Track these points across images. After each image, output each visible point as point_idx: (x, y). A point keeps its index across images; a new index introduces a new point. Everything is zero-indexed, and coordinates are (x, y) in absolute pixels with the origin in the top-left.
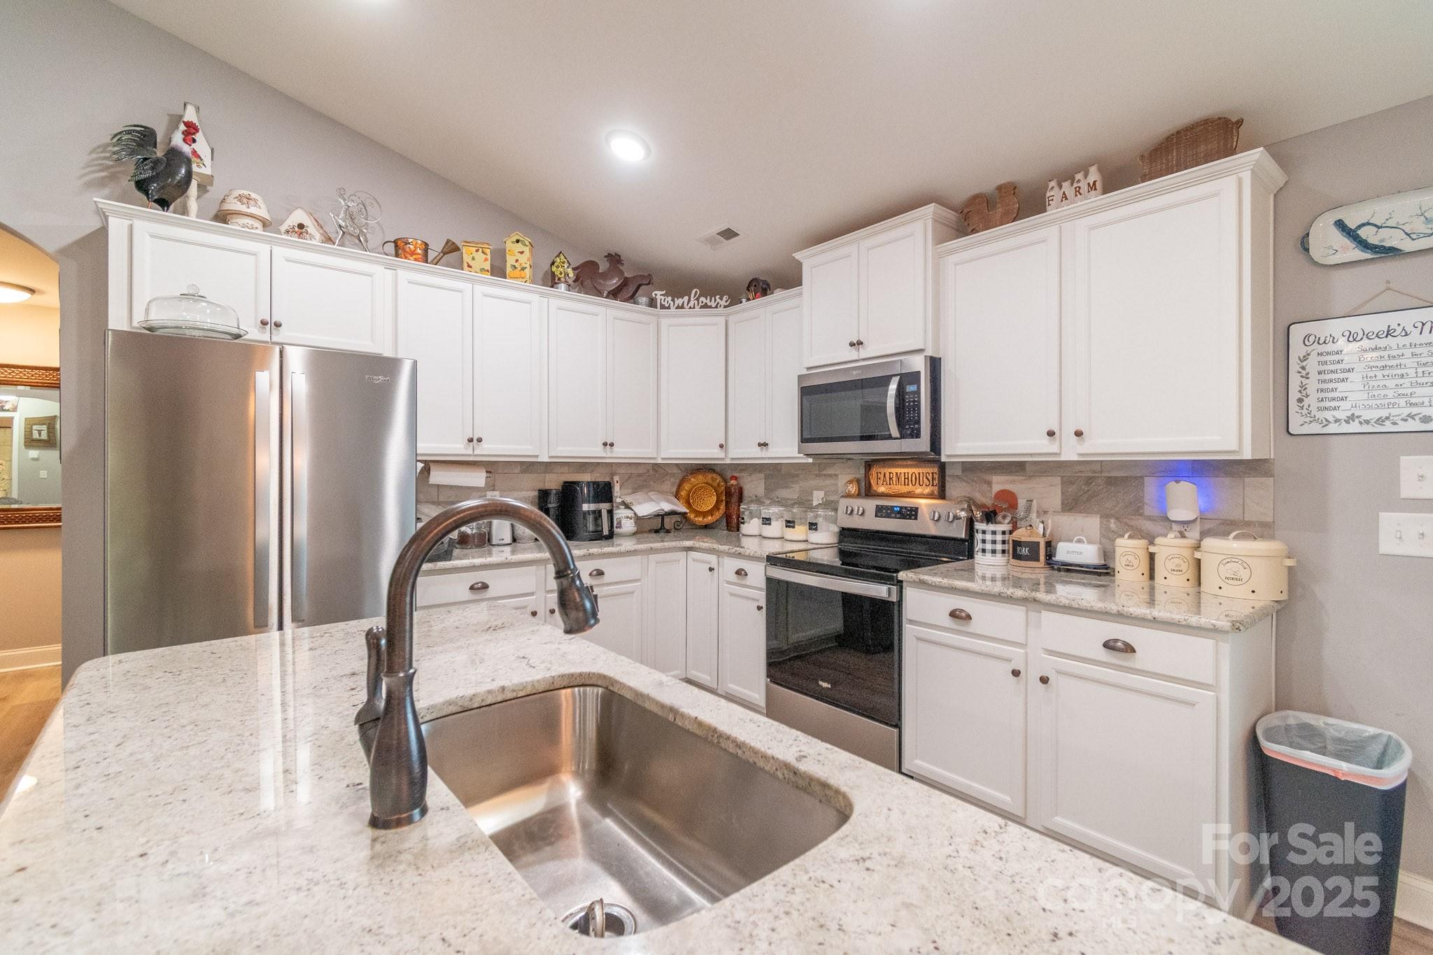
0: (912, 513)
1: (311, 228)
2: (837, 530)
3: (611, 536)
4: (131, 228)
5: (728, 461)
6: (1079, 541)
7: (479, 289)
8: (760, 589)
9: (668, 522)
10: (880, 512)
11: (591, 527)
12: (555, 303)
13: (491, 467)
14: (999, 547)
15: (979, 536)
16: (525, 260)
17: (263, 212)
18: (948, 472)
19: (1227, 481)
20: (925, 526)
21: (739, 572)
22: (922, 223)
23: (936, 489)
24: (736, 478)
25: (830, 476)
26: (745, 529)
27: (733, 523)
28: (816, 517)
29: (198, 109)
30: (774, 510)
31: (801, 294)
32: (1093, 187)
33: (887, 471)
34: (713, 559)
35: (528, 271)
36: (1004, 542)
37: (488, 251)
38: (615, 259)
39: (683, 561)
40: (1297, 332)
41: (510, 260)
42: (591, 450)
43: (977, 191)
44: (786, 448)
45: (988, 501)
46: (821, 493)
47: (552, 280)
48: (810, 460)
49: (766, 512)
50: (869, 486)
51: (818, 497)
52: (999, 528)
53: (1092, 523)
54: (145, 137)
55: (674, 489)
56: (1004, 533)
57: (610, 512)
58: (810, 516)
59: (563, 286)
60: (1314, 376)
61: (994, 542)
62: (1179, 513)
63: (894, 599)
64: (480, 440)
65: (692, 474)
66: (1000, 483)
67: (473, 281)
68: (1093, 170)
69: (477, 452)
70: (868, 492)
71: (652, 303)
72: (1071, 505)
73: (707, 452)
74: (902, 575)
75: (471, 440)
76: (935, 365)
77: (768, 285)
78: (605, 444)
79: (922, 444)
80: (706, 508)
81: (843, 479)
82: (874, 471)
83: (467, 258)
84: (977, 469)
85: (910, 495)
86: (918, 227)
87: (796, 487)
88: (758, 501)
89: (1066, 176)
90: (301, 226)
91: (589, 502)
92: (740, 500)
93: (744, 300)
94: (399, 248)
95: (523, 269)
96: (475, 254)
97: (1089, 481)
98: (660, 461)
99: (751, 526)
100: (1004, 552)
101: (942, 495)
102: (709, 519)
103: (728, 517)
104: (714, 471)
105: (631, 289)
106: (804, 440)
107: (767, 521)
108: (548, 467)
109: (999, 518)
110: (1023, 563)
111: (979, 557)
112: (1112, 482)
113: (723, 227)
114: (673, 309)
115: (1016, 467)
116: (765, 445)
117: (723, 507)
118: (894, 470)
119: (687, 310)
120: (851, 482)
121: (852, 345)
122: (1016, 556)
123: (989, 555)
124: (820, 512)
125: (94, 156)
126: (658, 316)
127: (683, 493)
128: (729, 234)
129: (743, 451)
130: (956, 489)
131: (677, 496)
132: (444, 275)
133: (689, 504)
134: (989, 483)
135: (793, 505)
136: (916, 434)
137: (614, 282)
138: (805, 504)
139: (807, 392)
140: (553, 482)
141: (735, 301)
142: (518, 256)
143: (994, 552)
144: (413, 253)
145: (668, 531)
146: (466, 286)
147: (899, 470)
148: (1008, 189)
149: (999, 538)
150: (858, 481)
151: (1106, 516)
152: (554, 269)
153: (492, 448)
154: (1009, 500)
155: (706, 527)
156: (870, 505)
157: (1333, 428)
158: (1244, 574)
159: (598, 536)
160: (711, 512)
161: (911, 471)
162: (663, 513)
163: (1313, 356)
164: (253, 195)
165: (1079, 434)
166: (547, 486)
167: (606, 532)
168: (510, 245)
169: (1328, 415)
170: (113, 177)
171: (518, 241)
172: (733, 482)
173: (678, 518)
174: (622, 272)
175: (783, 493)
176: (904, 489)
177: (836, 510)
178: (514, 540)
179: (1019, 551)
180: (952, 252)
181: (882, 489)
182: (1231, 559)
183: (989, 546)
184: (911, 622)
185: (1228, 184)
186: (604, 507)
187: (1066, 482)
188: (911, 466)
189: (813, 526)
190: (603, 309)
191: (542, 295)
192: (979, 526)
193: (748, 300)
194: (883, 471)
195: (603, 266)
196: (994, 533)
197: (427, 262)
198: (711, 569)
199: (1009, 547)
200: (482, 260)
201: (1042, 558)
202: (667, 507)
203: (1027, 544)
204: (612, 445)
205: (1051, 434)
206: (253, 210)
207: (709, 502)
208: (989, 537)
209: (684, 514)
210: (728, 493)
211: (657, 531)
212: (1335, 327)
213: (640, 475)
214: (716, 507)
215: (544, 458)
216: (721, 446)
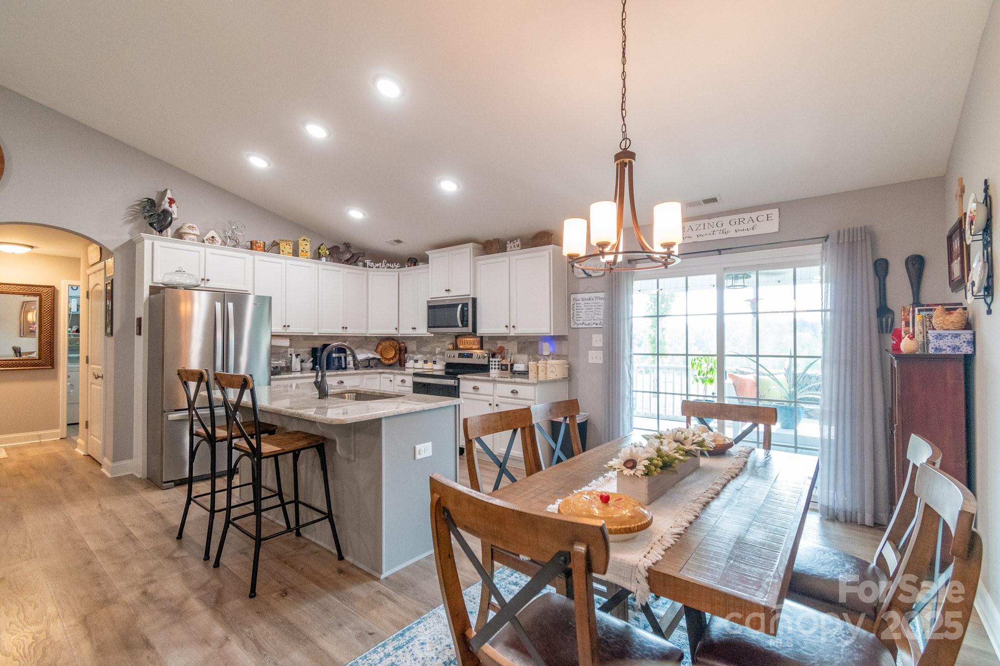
0: (470, 356)
1: (217, 238)
2: (445, 363)
3: (345, 368)
4: (153, 243)
5: (399, 335)
6: (521, 363)
7: (289, 262)
8: (411, 387)
9: (372, 363)
10: (460, 355)
11: (336, 364)
12: (321, 267)
13: (291, 338)
14: (497, 367)
15: (491, 363)
16: (308, 248)
17: (197, 232)
18: (484, 339)
19: (557, 342)
20: (473, 361)
21: (402, 381)
22: (468, 248)
23: (479, 346)
24: (404, 343)
25: (443, 342)
26: (407, 365)
27: (402, 364)
28: (437, 358)
29: (171, 190)
30: (419, 356)
31: (428, 267)
32: (518, 246)
33: (464, 339)
34: (391, 376)
35: (309, 253)
36: (498, 365)
37: (291, 245)
38: (347, 246)
39: (378, 378)
40: (572, 296)
41: (301, 248)
42: (337, 331)
43: (488, 239)
44: (422, 330)
45: (494, 350)
46: (440, 349)
47: (318, 256)
48: (432, 335)
49: (416, 357)
50: (457, 346)
51: (438, 350)
52: (497, 360)
53: (525, 357)
54: (151, 202)
55: (375, 348)
56: (498, 361)
57: (345, 358)
58: (434, 358)
59: (324, 259)
60: (575, 310)
61: (495, 365)
62: (546, 353)
63: (456, 385)
64: (289, 326)
65: (383, 341)
66: (500, 344)
67: (286, 259)
68: (518, 240)
69: (287, 331)
70: (456, 347)
71: (365, 265)
72: (520, 351)
73: (390, 331)
74: (459, 376)
75: (285, 326)
76: (474, 300)
77: (417, 260)
78: (343, 328)
79: (470, 329)
80: (389, 357)
81: (448, 342)
82: (459, 339)
83: (282, 248)
84: (494, 338)
85: (471, 349)
86: (468, 250)
87: (430, 347)
88: (413, 353)
89: (512, 240)
90: (213, 237)
91: (335, 353)
92: (406, 352)
93: (406, 266)
94: (252, 246)
95: (307, 252)
96: (285, 246)
97: (525, 342)
98: (368, 335)
99: (410, 364)
100: (498, 368)
101: (482, 348)
102: (391, 362)
103: (400, 360)
104: (394, 340)
105: (355, 258)
106: (429, 327)
107: (416, 361)
108: (315, 338)
109: (496, 356)
110: (503, 372)
111: (491, 370)
112: (530, 342)
113: (396, 239)
114: (374, 268)
115: (504, 338)
116: (415, 328)
117: (398, 356)
118: (466, 339)
119: (380, 269)
120: (450, 344)
121: (446, 290)
122: (502, 370)
123: (493, 369)
124: (438, 356)
125: (128, 210)
126: (367, 271)
127: (379, 350)
128: (398, 241)
129: (406, 331)
130: (486, 346)
131: (376, 351)
132: (272, 257)
133: (382, 355)
134: (497, 344)
135: (426, 354)
136: (467, 326)
137: (348, 256)
138: (433, 353)
139: (430, 308)
140: (318, 344)
141: (402, 266)
142: (304, 246)
143: (495, 368)
144: (259, 247)
145: (372, 367)
146: (283, 261)
147: (468, 339)
148: (497, 241)
149: (497, 363)
150: (453, 344)
151: (529, 355)
152: (320, 251)
153: (294, 330)
154: (502, 349)
155: (390, 365)
156: (457, 353)
157: (580, 326)
158: (554, 370)
159: (340, 368)
160: (392, 359)
161: (471, 339)
162: (369, 358)
163: (575, 305)
164: (194, 226)
165: (514, 327)
166: (315, 346)
167: (343, 366)
168: (300, 242)
169: (579, 322)
170: (135, 219)
171: (304, 240)
172: (402, 345)
173: (376, 361)
174: (351, 252)
175: (425, 349)
176: (469, 347)
177: (444, 355)
178: (302, 370)
179: (503, 368)
180: (479, 260)
181: (461, 347)
182: (552, 365)
183: (493, 367)
184: (463, 392)
185: (546, 253)
186: (342, 355)
187: (519, 343)
188: (471, 338)
189: (435, 362)
190: (343, 269)
191: (315, 263)
192: (491, 359)
193: (408, 266)
194: (462, 339)
195: (342, 248)
196: (495, 361)
197: (265, 251)
198: (391, 381)
199: (500, 367)
200: (287, 248)
201: (509, 369)
202: (371, 356)
203: (504, 365)
204: (346, 328)
205: (507, 326)
206: (195, 232)
207: (392, 354)
208: (493, 363)
209: (379, 359)
210: (400, 350)
211: (367, 367)
212: (580, 296)
213: (358, 341)
214: (395, 356)
215: (316, 334)
216: (396, 329)
